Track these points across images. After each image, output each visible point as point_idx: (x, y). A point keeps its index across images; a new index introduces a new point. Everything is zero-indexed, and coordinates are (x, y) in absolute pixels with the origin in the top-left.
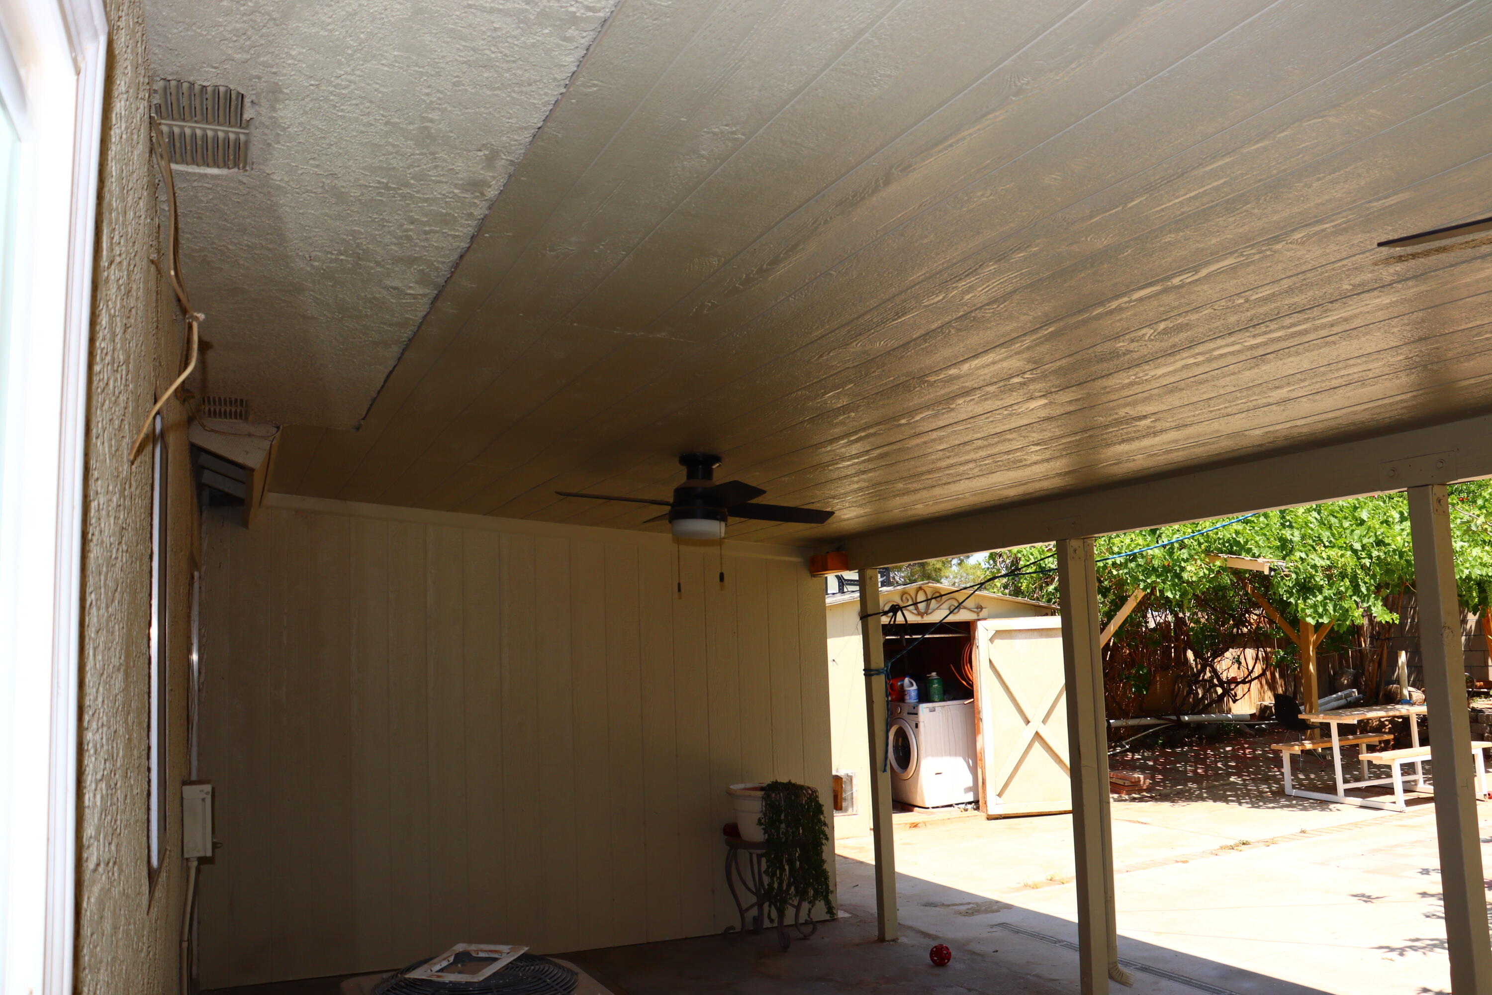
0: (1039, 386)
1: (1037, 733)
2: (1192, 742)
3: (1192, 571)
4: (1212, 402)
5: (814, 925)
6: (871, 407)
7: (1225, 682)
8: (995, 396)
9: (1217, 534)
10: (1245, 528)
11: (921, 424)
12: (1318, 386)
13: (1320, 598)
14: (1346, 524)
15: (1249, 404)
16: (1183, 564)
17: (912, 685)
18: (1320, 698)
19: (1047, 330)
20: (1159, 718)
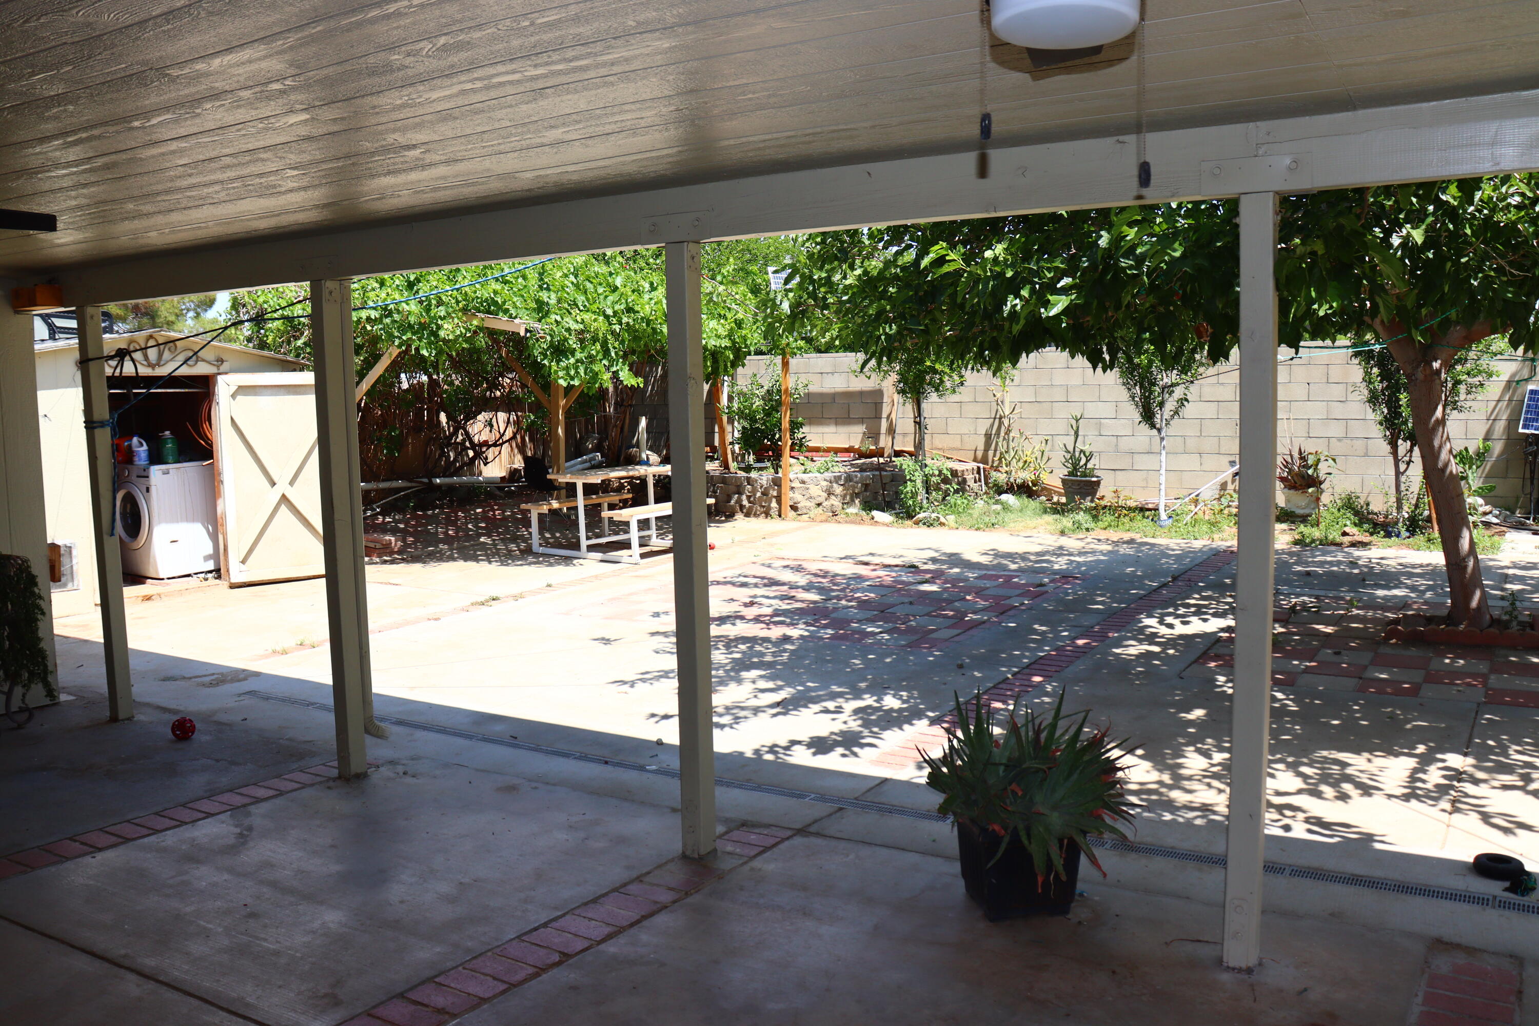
0: (300, 97)
1: (284, 496)
2: (443, 504)
3: (448, 330)
4: (486, 136)
5: (29, 712)
6: (95, 101)
7: (476, 445)
8: (250, 104)
9: (475, 292)
10: (503, 289)
11: (158, 130)
12: (591, 130)
13: (572, 361)
14: (600, 290)
15: (523, 142)
16: (440, 322)
17: (142, 445)
18: (566, 461)
19: (314, 28)
20: (410, 481)
